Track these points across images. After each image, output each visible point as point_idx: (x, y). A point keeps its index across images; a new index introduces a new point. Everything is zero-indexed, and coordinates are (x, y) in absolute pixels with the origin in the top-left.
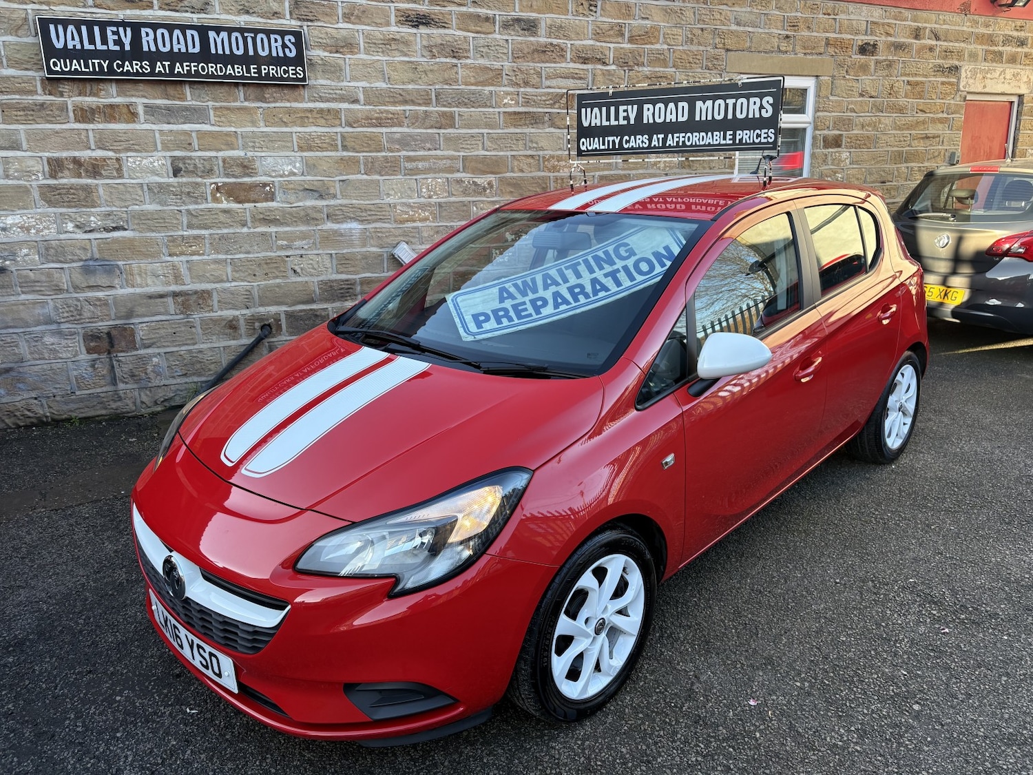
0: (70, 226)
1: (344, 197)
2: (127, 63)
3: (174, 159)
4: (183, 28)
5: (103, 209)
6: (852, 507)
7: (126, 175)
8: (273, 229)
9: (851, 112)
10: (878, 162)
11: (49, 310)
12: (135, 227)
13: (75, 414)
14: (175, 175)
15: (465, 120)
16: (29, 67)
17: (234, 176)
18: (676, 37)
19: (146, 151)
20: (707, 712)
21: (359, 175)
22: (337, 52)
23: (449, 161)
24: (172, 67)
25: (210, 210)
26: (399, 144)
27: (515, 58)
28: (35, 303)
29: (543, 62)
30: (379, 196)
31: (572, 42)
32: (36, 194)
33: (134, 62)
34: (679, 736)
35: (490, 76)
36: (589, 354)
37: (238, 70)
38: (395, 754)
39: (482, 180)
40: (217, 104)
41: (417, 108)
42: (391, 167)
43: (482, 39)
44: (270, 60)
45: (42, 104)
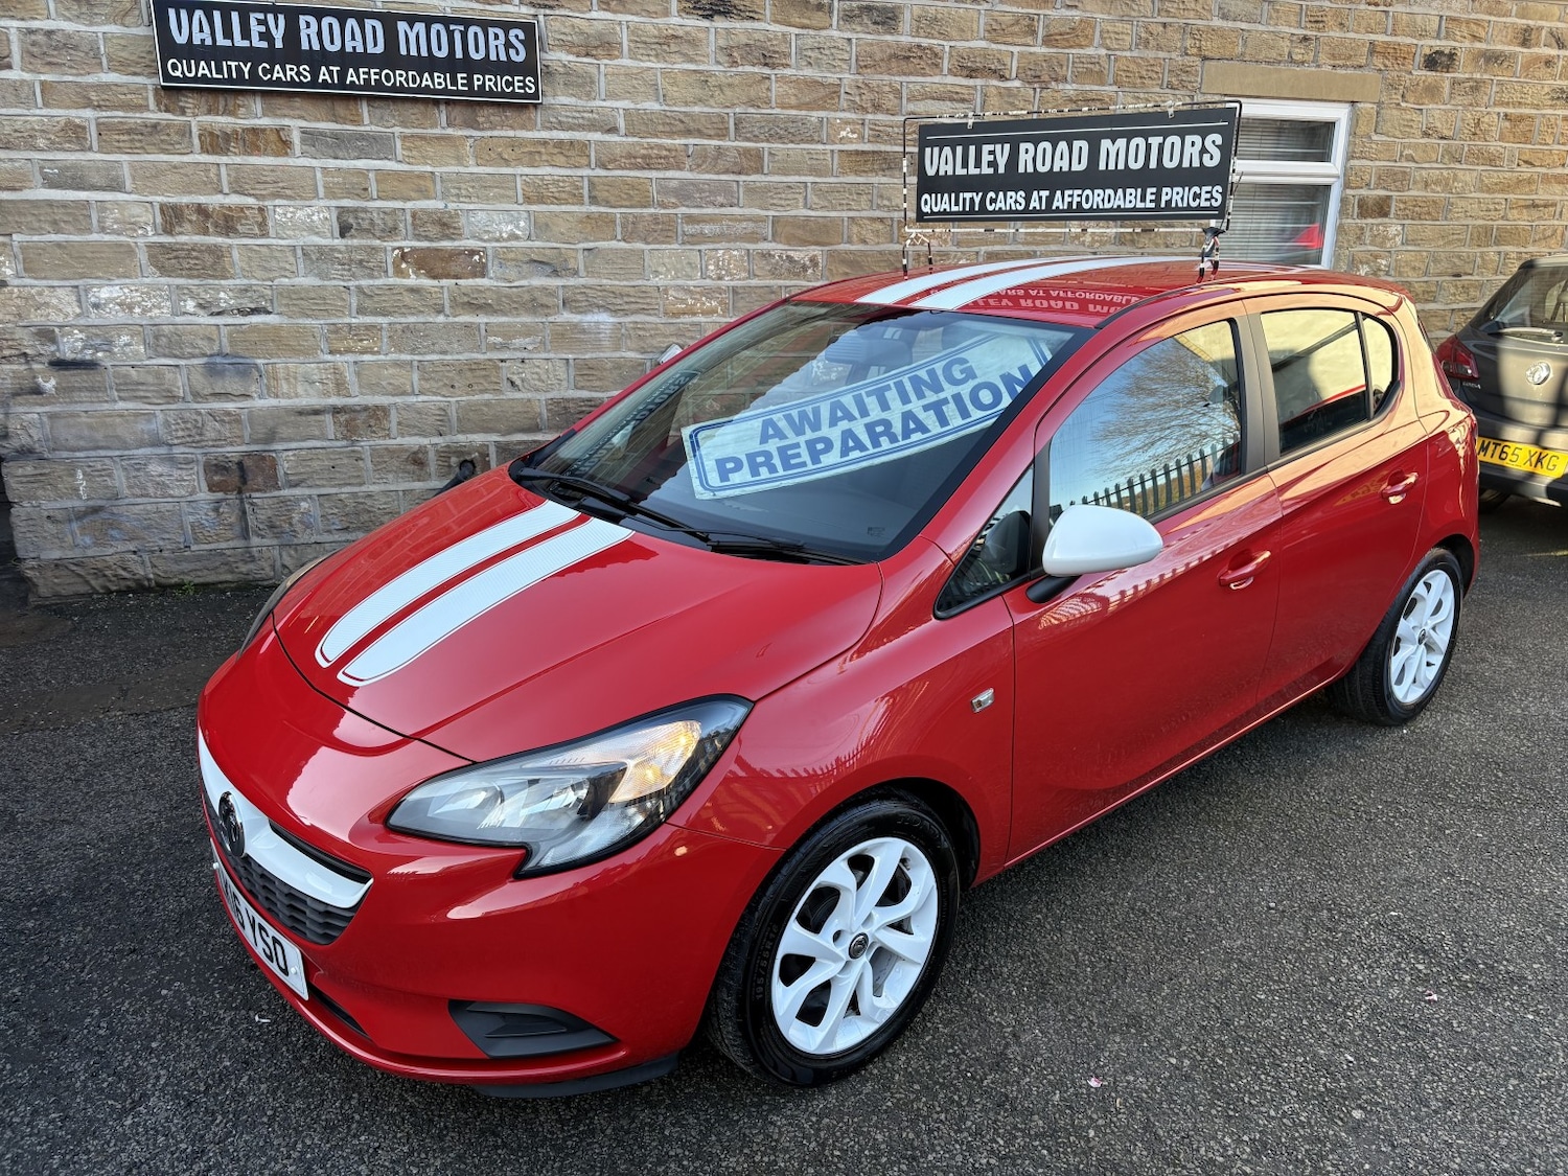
0: (190, 305)
1: (590, 274)
2: (277, 67)
3: (342, 211)
4: (361, 17)
5: (238, 282)
6: (1322, 790)
7: (272, 233)
8: (482, 319)
9: (1408, 160)
10: (1449, 243)
11: (157, 425)
12: (284, 309)
13: (190, 578)
14: (342, 235)
15: (778, 161)
16: (138, 70)
17: (427, 238)
18: (1121, 37)
19: (302, 198)
20: (1019, 1091)
21: (614, 242)
22: (587, 55)
23: (751, 225)
24: (343, 75)
25: (390, 288)
26: (676, 197)
27: (861, 68)
28: (137, 415)
29: (905, 74)
30: (642, 275)
31: (953, 43)
32: (143, 256)
33: (288, 66)
34: (969, 1123)
35: (820, 95)
36: (870, 529)
37: (439, 80)
38: (537, 1110)
39: (801, 254)
40: (408, 131)
41: (706, 142)
42: (663, 230)
43: (811, 38)
44: (486, 66)
45: (155, 126)
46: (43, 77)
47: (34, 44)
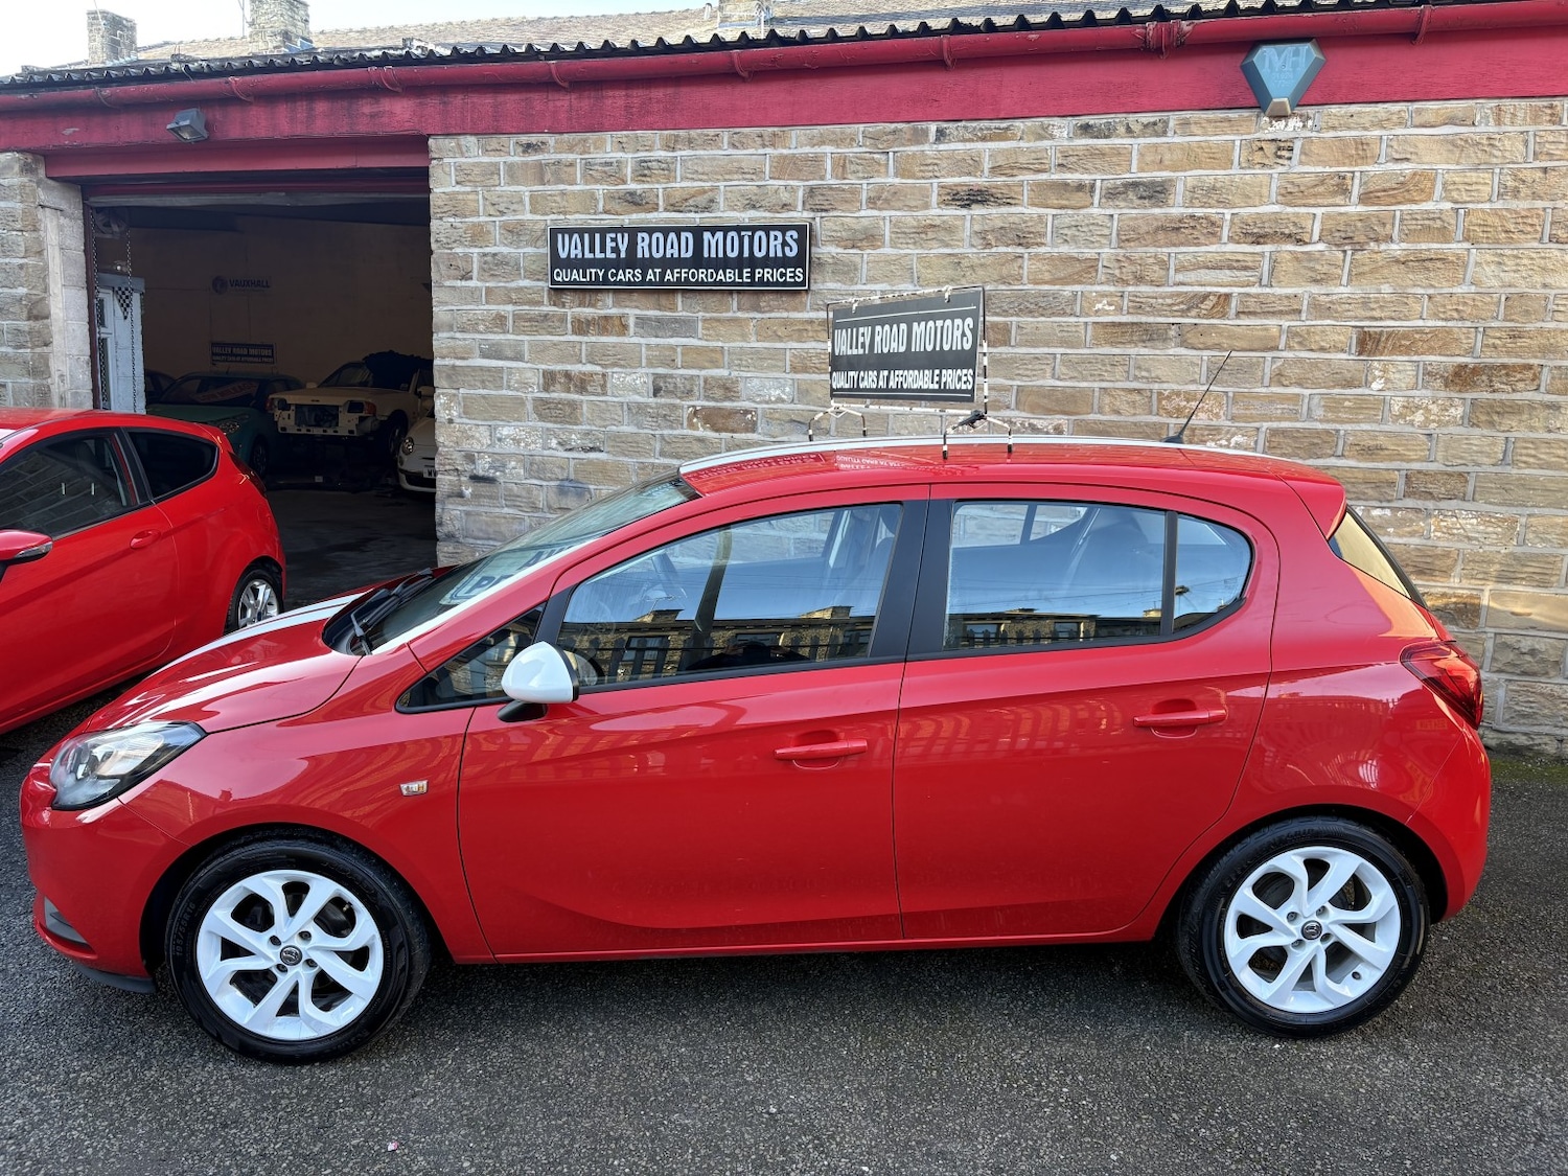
0: (554, 443)
1: (841, 432)
2: (621, 271)
3: (657, 376)
4: (678, 231)
5: (584, 427)
7: (609, 392)
11: (524, 527)
12: (610, 449)
14: (655, 395)
15: (1026, 334)
16: (540, 277)
17: (714, 399)
22: (853, 247)
23: (995, 393)
24: (663, 275)
25: (684, 437)
27: (1123, 241)
28: (514, 518)
29: (1174, 245)
30: (887, 436)
31: (1235, 211)
32: (529, 406)
33: (627, 270)
35: (1076, 270)
37: (730, 275)
39: (1045, 423)
40: (708, 315)
43: (1068, 217)
44: (767, 262)
45: (546, 316)
46: (487, 285)
47: (485, 263)
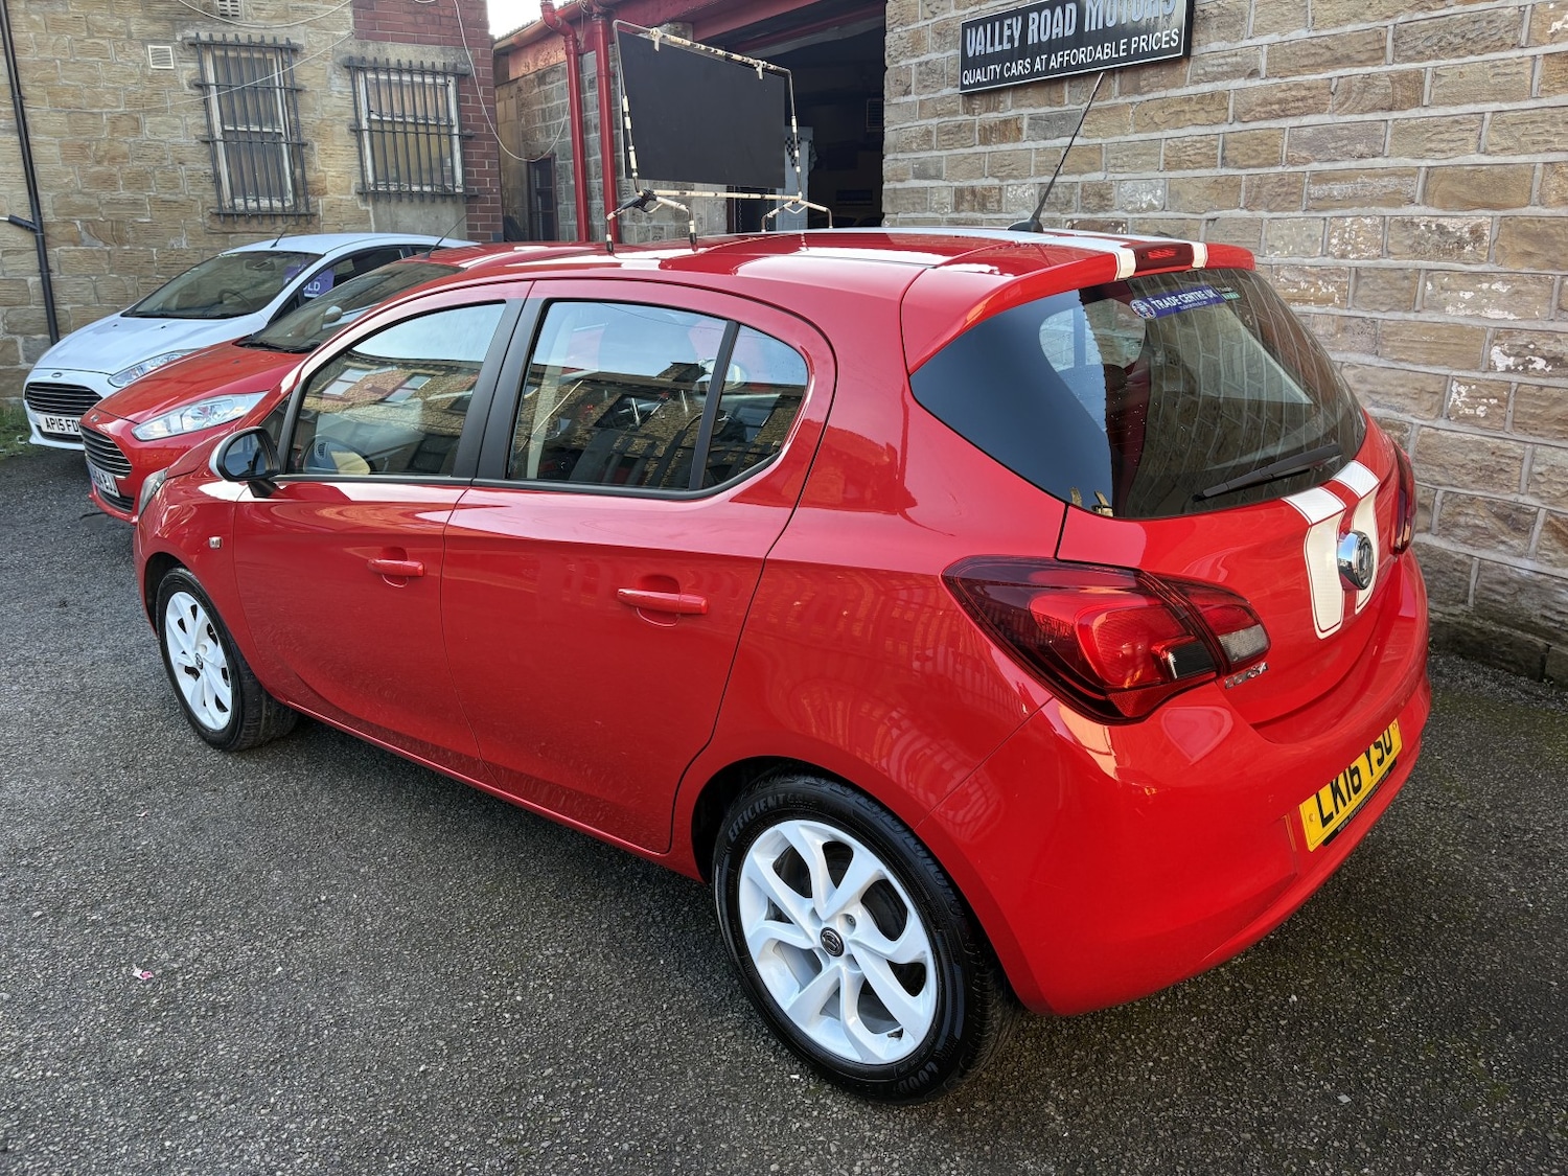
2: (1014, 64)
3: (1042, 187)
15: (1445, 85)
16: (955, 83)
19: (1022, 177)
21: (1237, 210)
23: (1395, 180)
24: (1048, 61)
26: (1308, 149)
30: (1257, 250)
33: (1019, 61)
37: (1107, 51)
39: (1458, 223)
41: (1355, 71)
42: (1287, 194)
45: (959, 126)
46: (921, 98)
47: (921, 73)
